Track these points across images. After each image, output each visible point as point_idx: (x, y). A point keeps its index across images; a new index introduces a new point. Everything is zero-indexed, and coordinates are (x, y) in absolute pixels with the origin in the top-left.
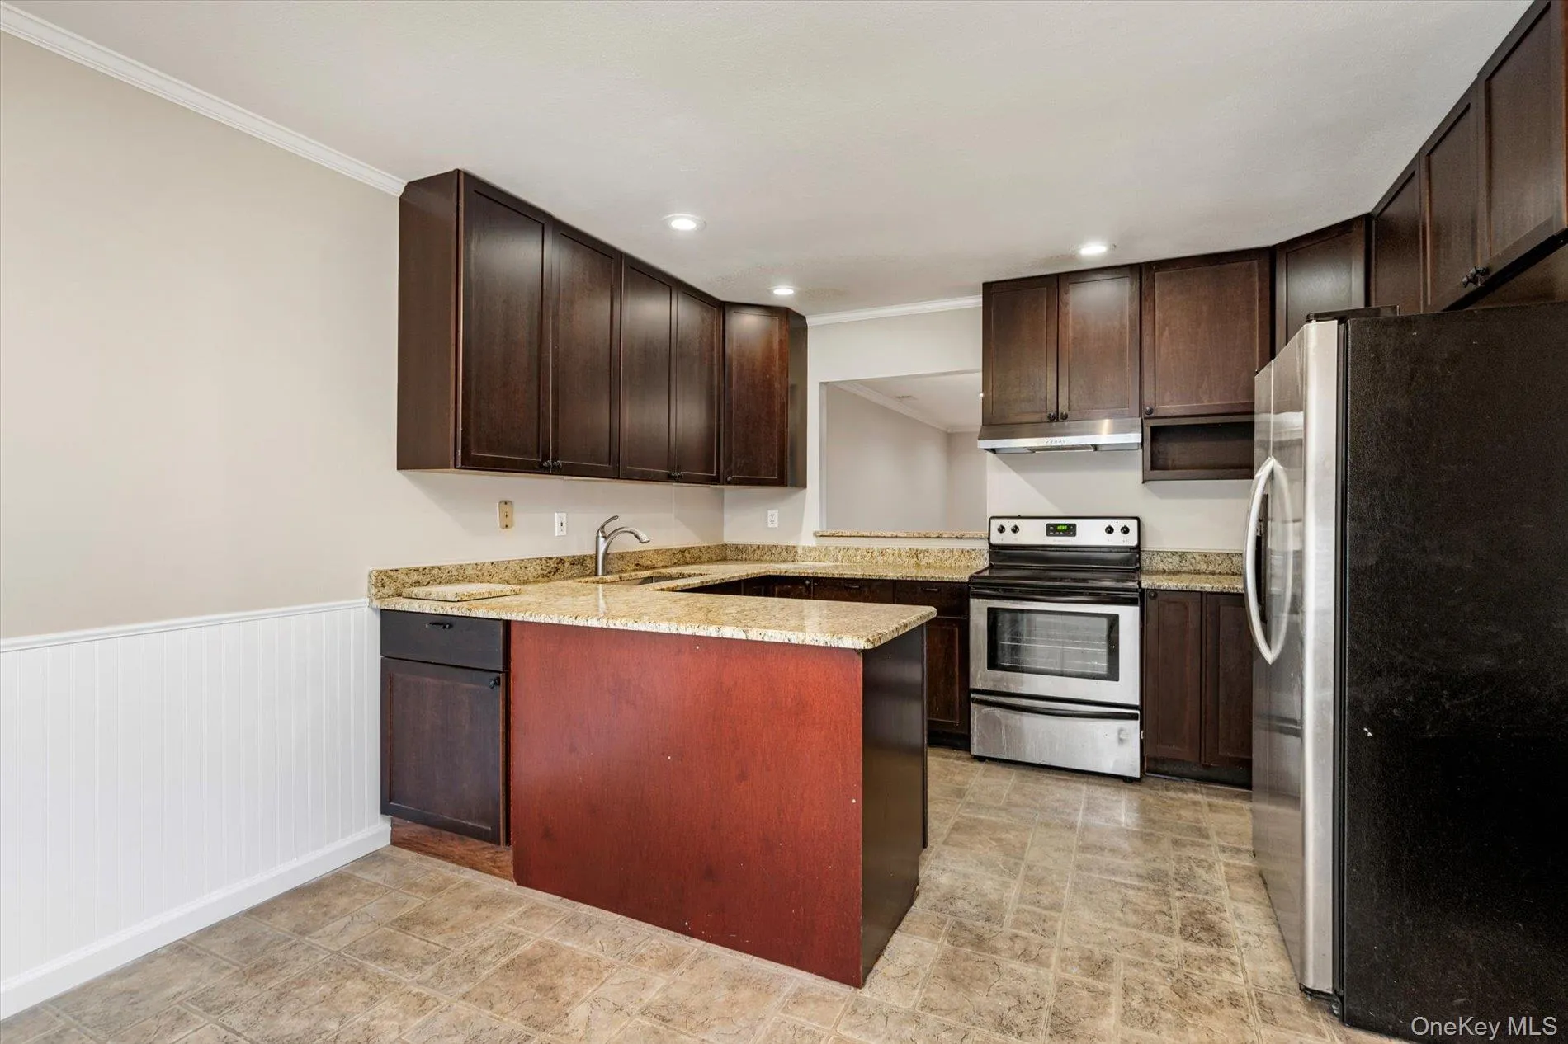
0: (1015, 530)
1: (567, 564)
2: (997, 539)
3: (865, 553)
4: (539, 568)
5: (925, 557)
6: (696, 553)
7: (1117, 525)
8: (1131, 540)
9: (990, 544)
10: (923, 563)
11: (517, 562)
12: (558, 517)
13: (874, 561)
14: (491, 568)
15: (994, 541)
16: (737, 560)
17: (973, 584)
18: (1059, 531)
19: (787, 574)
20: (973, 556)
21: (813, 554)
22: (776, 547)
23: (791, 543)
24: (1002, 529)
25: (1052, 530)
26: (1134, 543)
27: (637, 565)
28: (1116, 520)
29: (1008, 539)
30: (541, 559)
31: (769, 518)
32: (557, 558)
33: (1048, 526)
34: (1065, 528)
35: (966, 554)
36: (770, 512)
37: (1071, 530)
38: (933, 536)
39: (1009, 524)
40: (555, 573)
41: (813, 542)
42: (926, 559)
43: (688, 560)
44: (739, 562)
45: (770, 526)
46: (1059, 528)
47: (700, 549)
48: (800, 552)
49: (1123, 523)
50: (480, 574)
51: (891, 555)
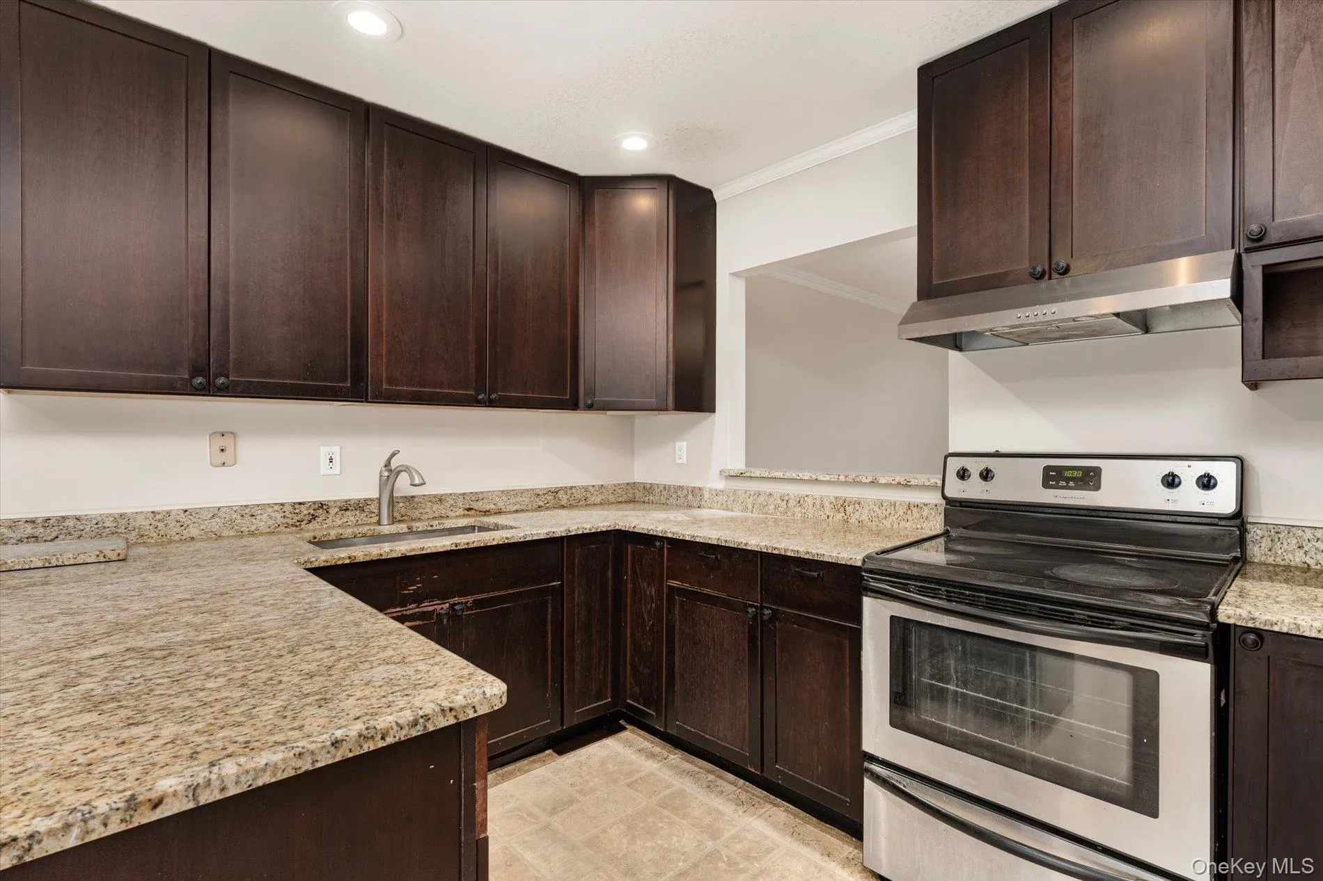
0: (986, 475)
1: (333, 511)
2: (956, 489)
3: (779, 501)
4: (279, 516)
5: (856, 511)
6: (578, 494)
7: (1189, 472)
8: (1222, 501)
9: (944, 497)
10: (853, 520)
11: (235, 508)
12: (324, 452)
13: (790, 514)
14: (182, 518)
15: (948, 494)
16: (644, 502)
17: (871, 571)
18: (1068, 480)
19: (636, 530)
20: (925, 513)
21: (720, 498)
22: (681, 488)
23: (698, 485)
24: (963, 474)
25: (1053, 477)
26: (1229, 506)
27: (469, 509)
28: (1186, 463)
29: (974, 490)
30: (282, 505)
31: (678, 452)
32: (314, 503)
33: (1047, 469)
34: (1079, 474)
35: (915, 510)
36: (678, 444)
37: (1090, 478)
38: (864, 480)
39: (975, 466)
40: (310, 521)
41: (720, 485)
42: (857, 515)
43: (564, 502)
44: (646, 505)
45: (678, 461)
46: (1068, 474)
47: (586, 489)
48: (707, 496)
49: (1201, 468)
50: (160, 525)
51: (811, 506)
